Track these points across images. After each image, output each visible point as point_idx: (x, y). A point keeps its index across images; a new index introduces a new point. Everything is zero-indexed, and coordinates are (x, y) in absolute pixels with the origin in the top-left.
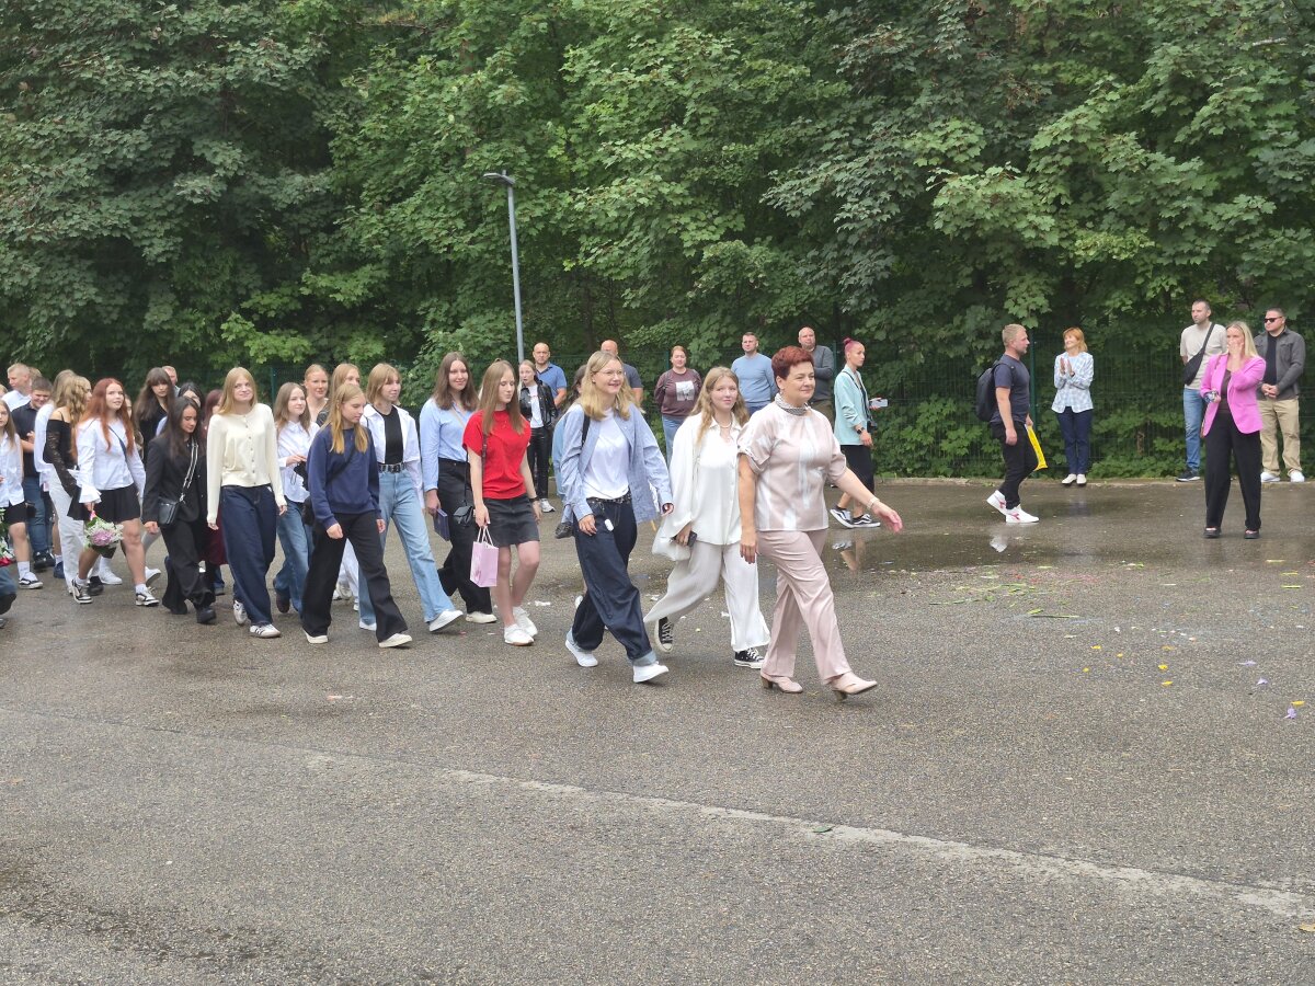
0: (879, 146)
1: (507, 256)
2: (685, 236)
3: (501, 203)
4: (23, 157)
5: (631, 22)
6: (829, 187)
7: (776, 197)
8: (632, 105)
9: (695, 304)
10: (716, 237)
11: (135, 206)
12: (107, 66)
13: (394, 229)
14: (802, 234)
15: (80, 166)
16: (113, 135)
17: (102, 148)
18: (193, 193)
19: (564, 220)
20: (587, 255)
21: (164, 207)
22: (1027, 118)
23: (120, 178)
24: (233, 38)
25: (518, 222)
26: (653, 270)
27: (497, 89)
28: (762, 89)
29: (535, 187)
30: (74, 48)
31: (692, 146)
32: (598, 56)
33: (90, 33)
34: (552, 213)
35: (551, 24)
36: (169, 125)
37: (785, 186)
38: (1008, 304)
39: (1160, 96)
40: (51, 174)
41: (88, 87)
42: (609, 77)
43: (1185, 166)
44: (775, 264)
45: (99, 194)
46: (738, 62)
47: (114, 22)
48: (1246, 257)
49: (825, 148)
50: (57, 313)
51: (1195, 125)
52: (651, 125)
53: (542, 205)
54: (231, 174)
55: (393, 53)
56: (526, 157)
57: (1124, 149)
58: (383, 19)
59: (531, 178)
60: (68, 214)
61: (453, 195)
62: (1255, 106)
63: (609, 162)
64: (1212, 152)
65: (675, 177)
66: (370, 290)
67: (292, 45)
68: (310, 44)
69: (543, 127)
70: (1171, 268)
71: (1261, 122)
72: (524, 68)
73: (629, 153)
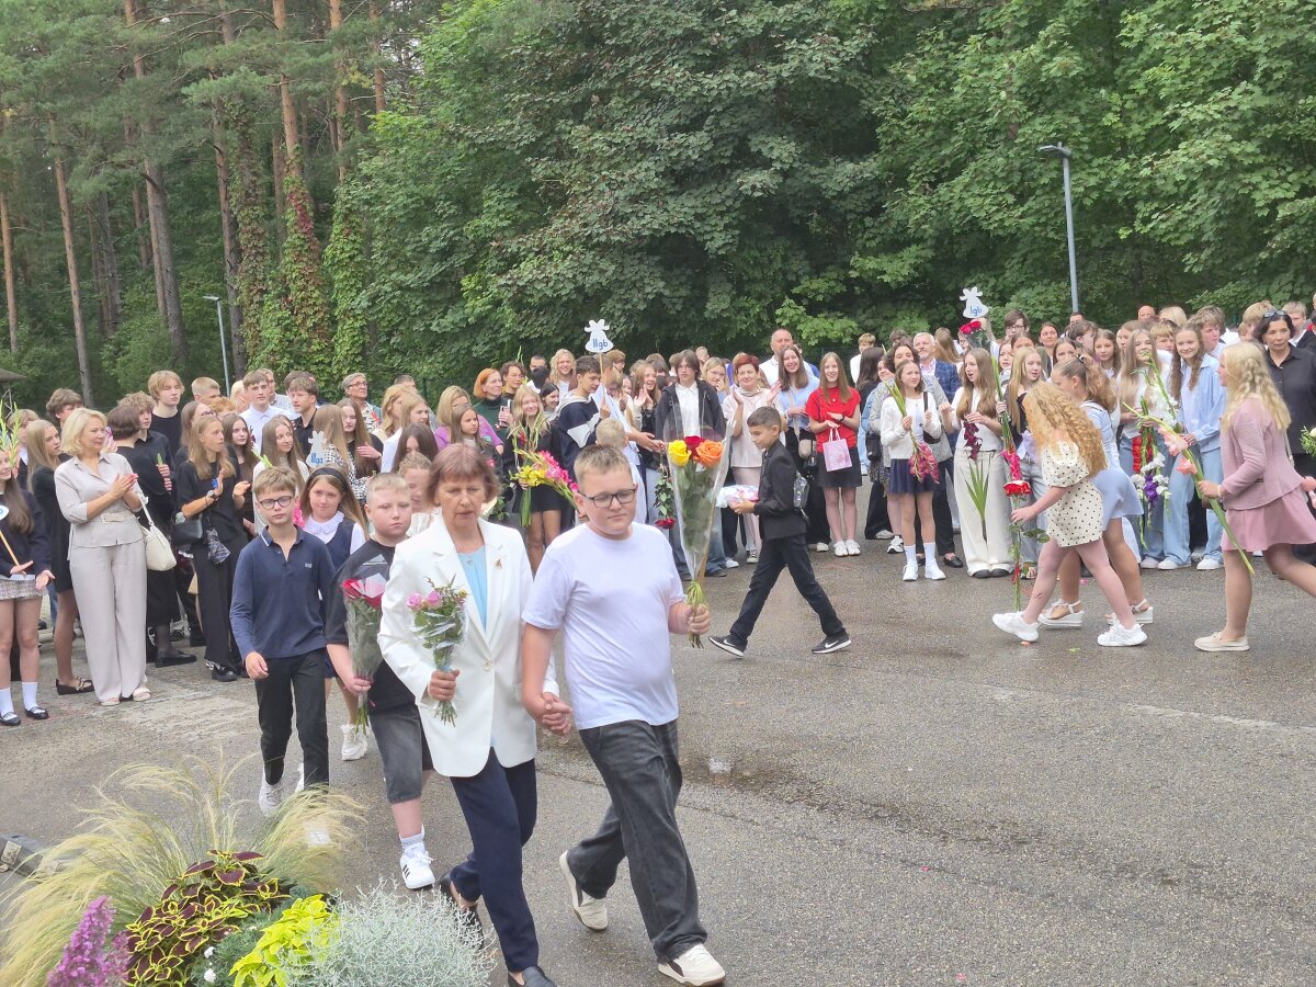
1: (1062, 228)
2: (1257, 196)
3: (1054, 175)
4: (595, 165)
8: (1194, 65)
9: (1263, 264)
10: (1291, 195)
11: (698, 203)
12: (674, 74)
13: (941, 208)
15: (647, 170)
16: (679, 138)
17: (669, 151)
18: (754, 188)
19: (1120, 187)
20: (1146, 221)
21: (723, 202)
23: (681, 178)
24: (789, 36)
25: (1072, 193)
26: (1219, 232)
27: (1049, 61)
29: (1089, 157)
30: (643, 60)
31: (1263, 102)
32: (1159, 19)
33: (656, 44)
34: (1107, 181)
36: (728, 124)
40: (626, 179)
41: (652, 97)
42: (1174, 40)
45: (666, 194)
47: (679, 32)
50: (629, 306)
52: (1217, 84)
53: (1096, 174)
54: (787, 167)
55: (941, 36)
56: (1080, 127)
58: (930, 4)
59: (1086, 148)
60: (641, 214)
61: (1003, 171)
63: (1175, 125)
65: (1245, 135)
66: (916, 268)
67: (842, 38)
68: (861, 35)
69: (1096, 96)
72: (1076, 38)
73: (1196, 114)
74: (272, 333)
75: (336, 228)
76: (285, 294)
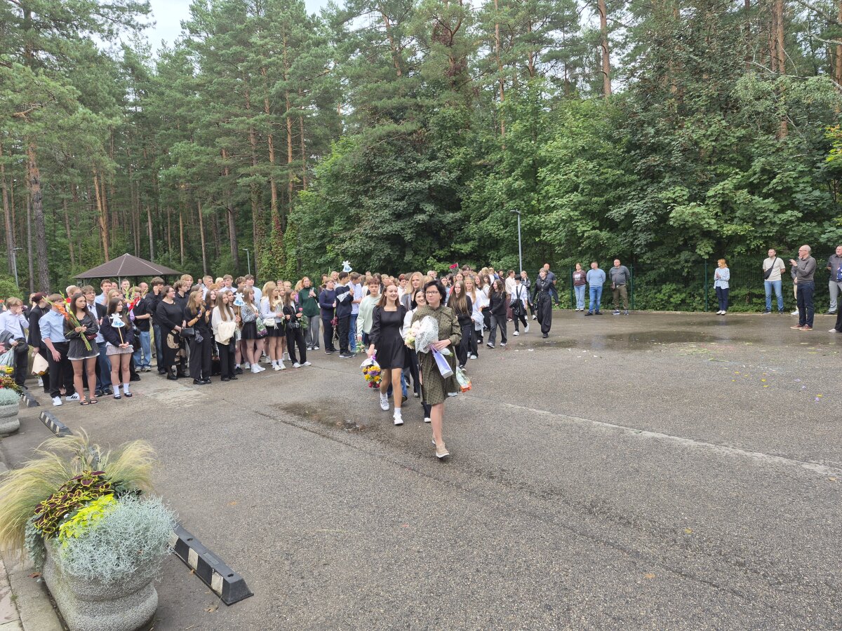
0: (649, 196)
1: (518, 238)
2: (578, 229)
3: (515, 220)
4: (370, 210)
5: (561, 159)
6: (630, 211)
7: (611, 215)
8: (560, 186)
9: (580, 252)
10: (589, 229)
11: (402, 224)
12: (395, 182)
13: (480, 229)
14: (620, 227)
15: (387, 213)
16: (396, 203)
17: (393, 207)
18: (420, 220)
19: (536, 225)
20: (544, 236)
21: (411, 224)
22: (705, 185)
23: (398, 216)
24: (433, 171)
25: (521, 226)
26: (566, 240)
27: (515, 183)
28: (607, 179)
29: (527, 214)
30: (386, 177)
31: (581, 199)
32: (549, 171)
33: (390, 171)
34: (532, 222)
35: (534, 161)
36: (413, 199)
37: (615, 211)
38: (697, 251)
39: (756, 176)
40: (378, 215)
41: (389, 188)
42: (553, 177)
43: (766, 201)
44: (610, 238)
45: (392, 221)
46: (598, 170)
47: (398, 168)
48: (791, 233)
49: (629, 198)
50: (379, 257)
51: (771, 186)
52: (567, 192)
53: (529, 220)
54: (431, 214)
55: (482, 173)
56: (524, 205)
57: (743, 195)
58: (479, 163)
59: (526, 211)
60: (383, 227)
61: (500, 218)
62: (795, 178)
63: (553, 205)
64: (777, 195)
65: (575, 209)
66: (472, 248)
67: (450, 173)
68: (456, 172)
69: (530, 195)
70: (761, 237)
71: (797, 185)
72: (524, 176)
73: (559, 202)
74: (266, 262)
75: (288, 228)
76: (270, 249)
